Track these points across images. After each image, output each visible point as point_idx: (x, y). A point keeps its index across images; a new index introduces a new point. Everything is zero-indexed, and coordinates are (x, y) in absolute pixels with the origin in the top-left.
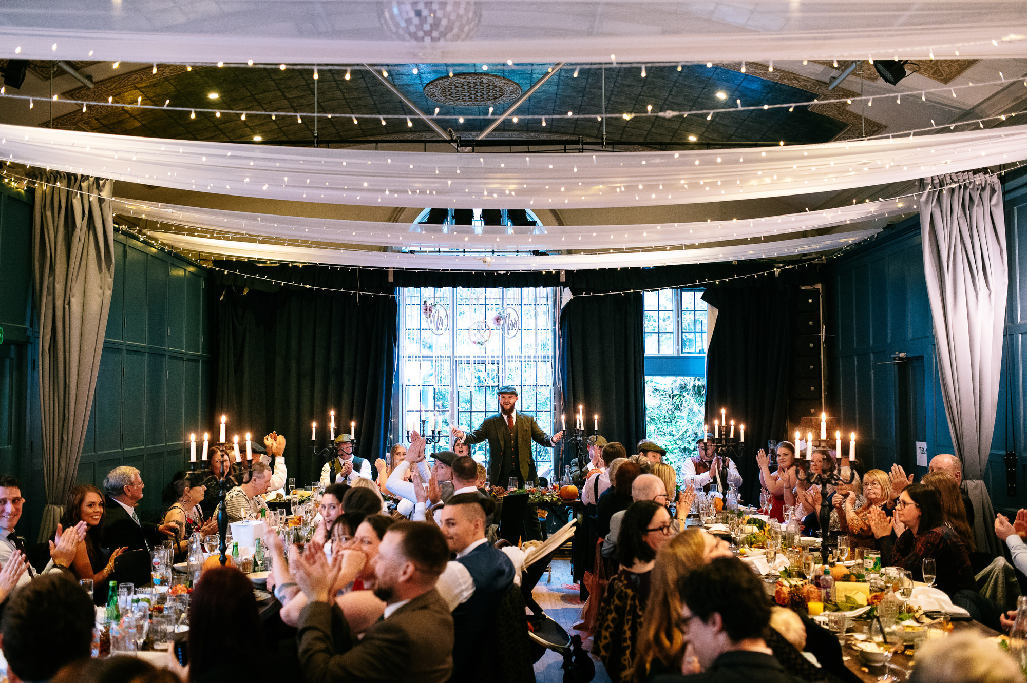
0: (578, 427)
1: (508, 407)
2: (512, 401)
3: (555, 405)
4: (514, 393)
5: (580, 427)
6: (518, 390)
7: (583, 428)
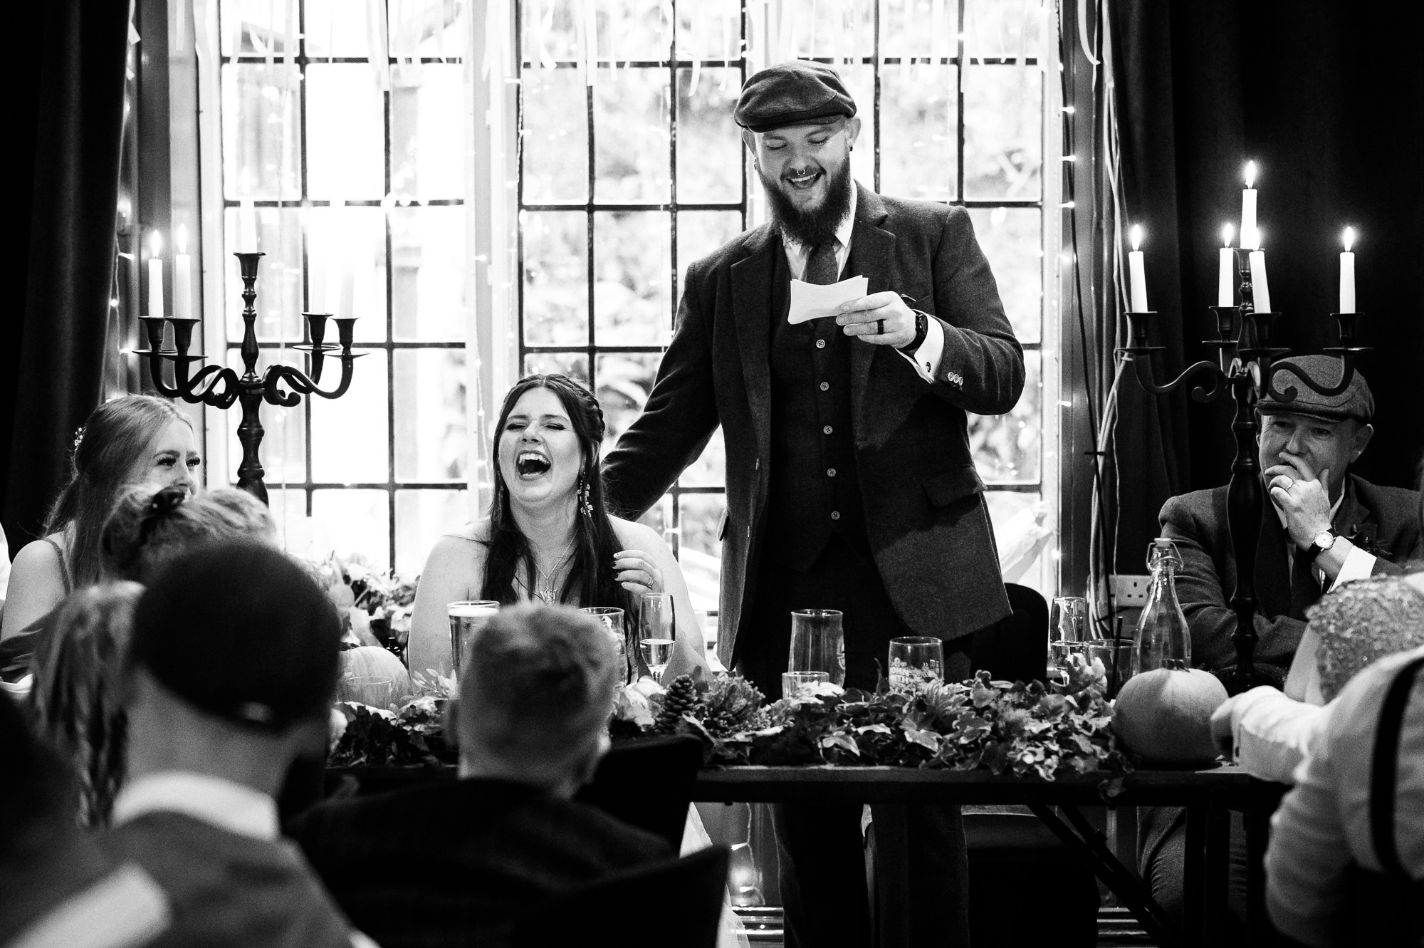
0: (1226, 298)
1: (815, 197)
2: (830, 153)
3: (1069, 170)
4: (840, 112)
5: (1242, 293)
6: (857, 87)
7: (1262, 303)
